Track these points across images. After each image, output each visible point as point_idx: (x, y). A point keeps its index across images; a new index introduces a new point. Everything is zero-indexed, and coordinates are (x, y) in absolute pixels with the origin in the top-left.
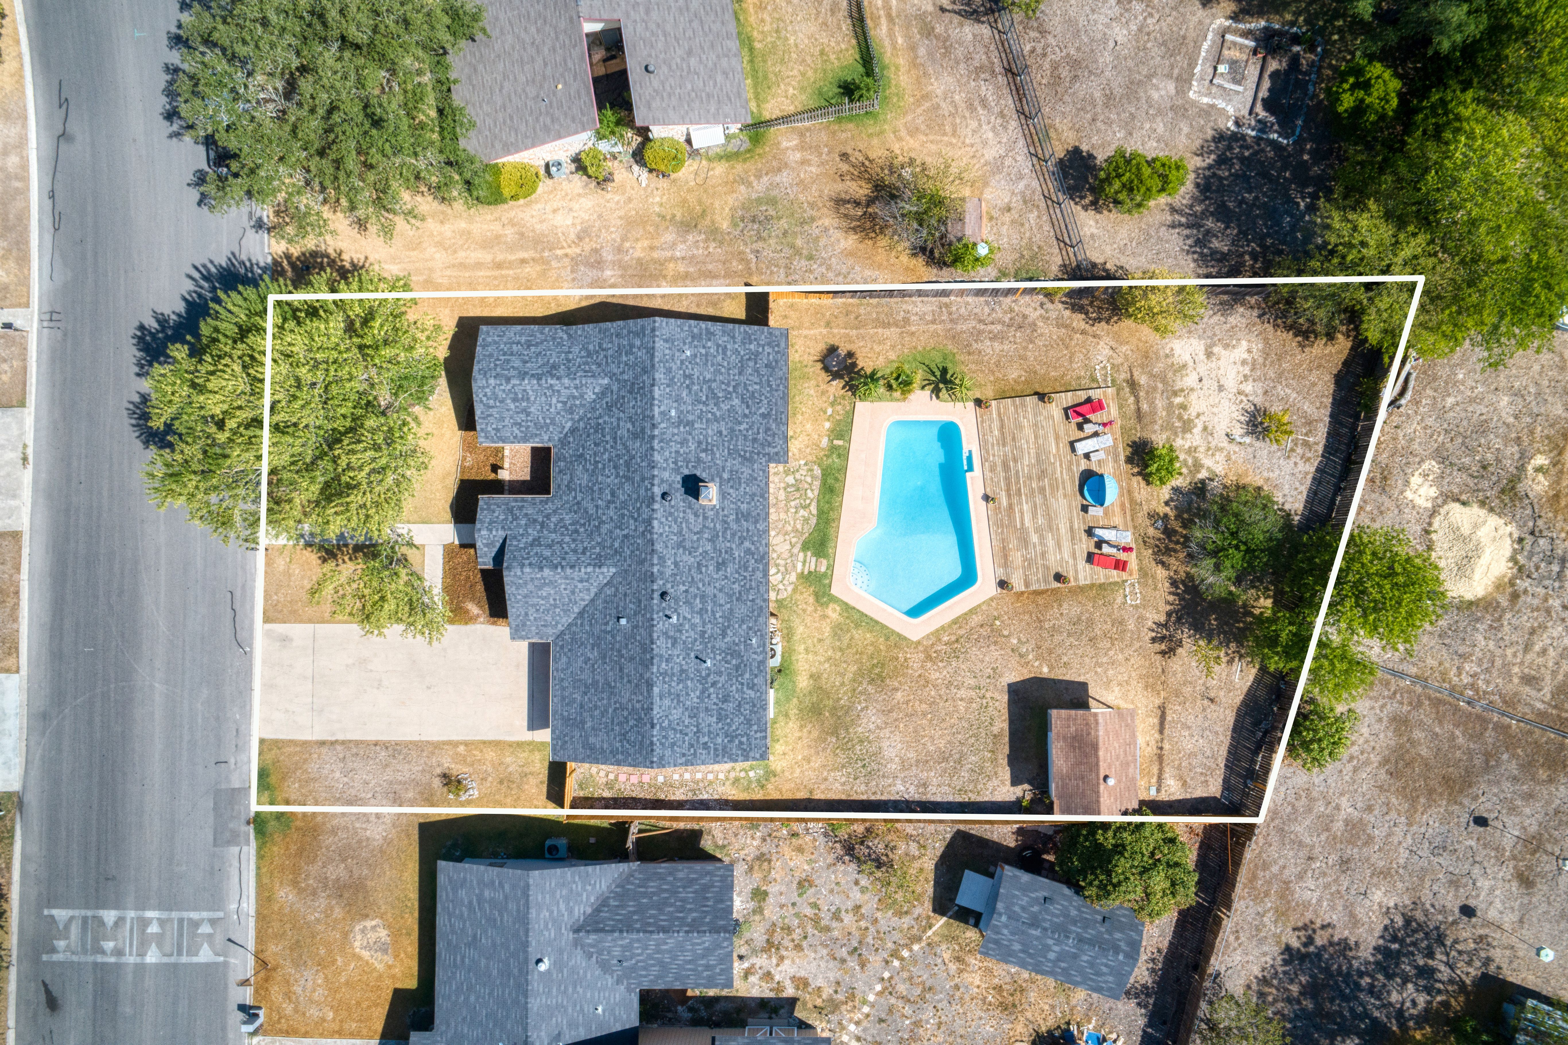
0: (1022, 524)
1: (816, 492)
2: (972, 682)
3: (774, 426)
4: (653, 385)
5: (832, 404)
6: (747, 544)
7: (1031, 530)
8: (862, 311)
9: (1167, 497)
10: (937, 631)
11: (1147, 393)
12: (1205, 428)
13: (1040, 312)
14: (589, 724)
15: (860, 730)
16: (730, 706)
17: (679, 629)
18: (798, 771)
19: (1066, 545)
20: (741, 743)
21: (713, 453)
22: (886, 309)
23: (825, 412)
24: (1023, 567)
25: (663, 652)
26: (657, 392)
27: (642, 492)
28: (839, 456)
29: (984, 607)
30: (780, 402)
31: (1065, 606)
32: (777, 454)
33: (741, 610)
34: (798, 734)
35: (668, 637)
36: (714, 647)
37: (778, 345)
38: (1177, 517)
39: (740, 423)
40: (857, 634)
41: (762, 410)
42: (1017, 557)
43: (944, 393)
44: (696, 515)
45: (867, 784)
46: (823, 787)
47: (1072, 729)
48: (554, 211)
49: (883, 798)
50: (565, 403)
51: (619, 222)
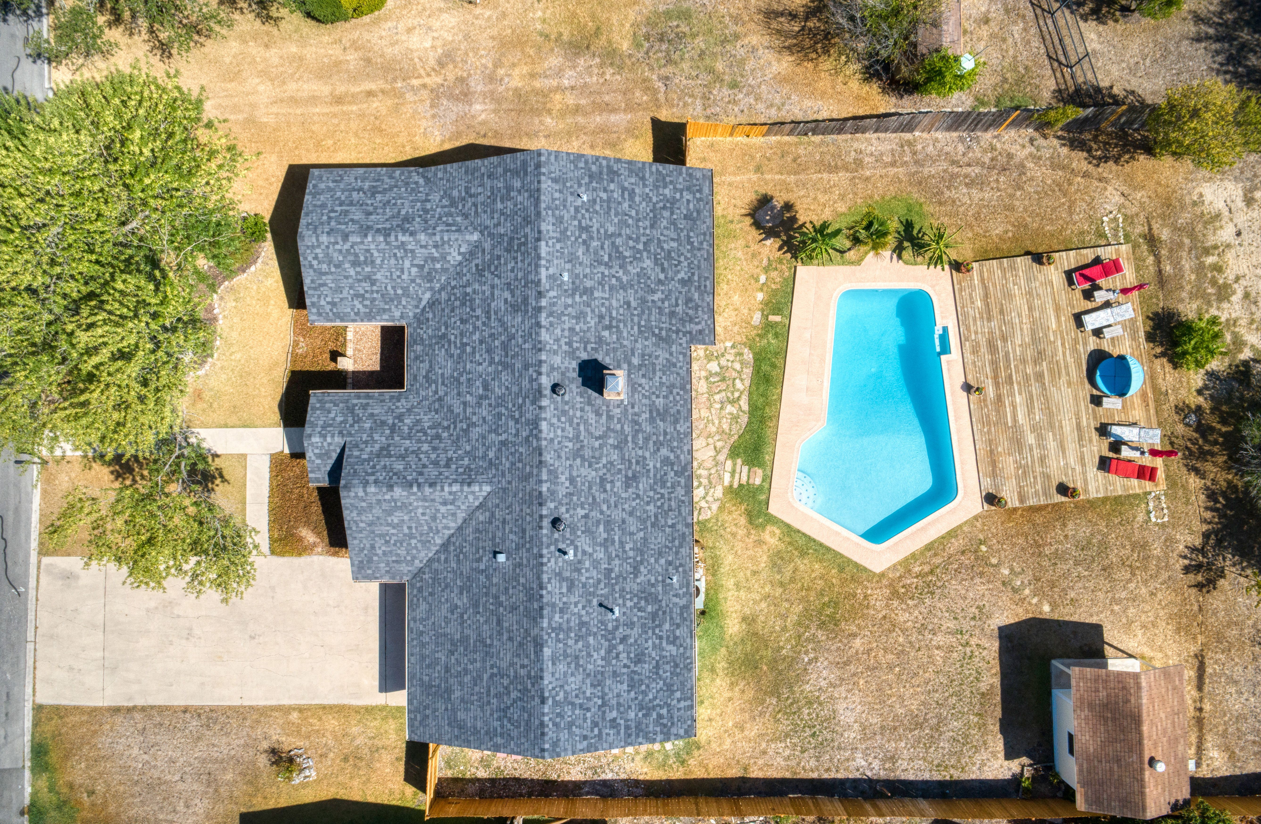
0: (1015, 420)
1: (747, 383)
2: (952, 625)
3: (696, 296)
4: (539, 240)
5: (766, 270)
6: (664, 451)
7: (1027, 429)
8: (801, 151)
9: (1200, 384)
10: (906, 559)
11: (1171, 250)
12: (1247, 296)
13: (1030, 149)
14: (457, 694)
15: (807, 688)
16: (646, 668)
17: (577, 567)
18: (728, 741)
19: (1072, 447)
20: (660, 716)
21: (619, 331)
22: (832, 148)
23: (757, 280)
24: (1017, 477)
25: (556, 599)
26: (544, 249)
27: (525, 383)
28: (776, 335)
29: (965, 529)
30: (703, 264)
31: (1071, 525)
32: (700, 332)
33: (658, 539)
34: (728, 694)
35: (563, 579)
36: (623, 590)
37: (700, 191)
38: (1213, 410)
39: (654, 292)
40: (803, 565)
41: (681, 275)
42: (1008, 464)
43: (907, 254)
44: (598, 414)
45: (818, 759)
46: (760, 762)
47: (1103, 694)
48: (409, 30)
49: (840, 776)
50: (421, 267)
51: (491, 44)
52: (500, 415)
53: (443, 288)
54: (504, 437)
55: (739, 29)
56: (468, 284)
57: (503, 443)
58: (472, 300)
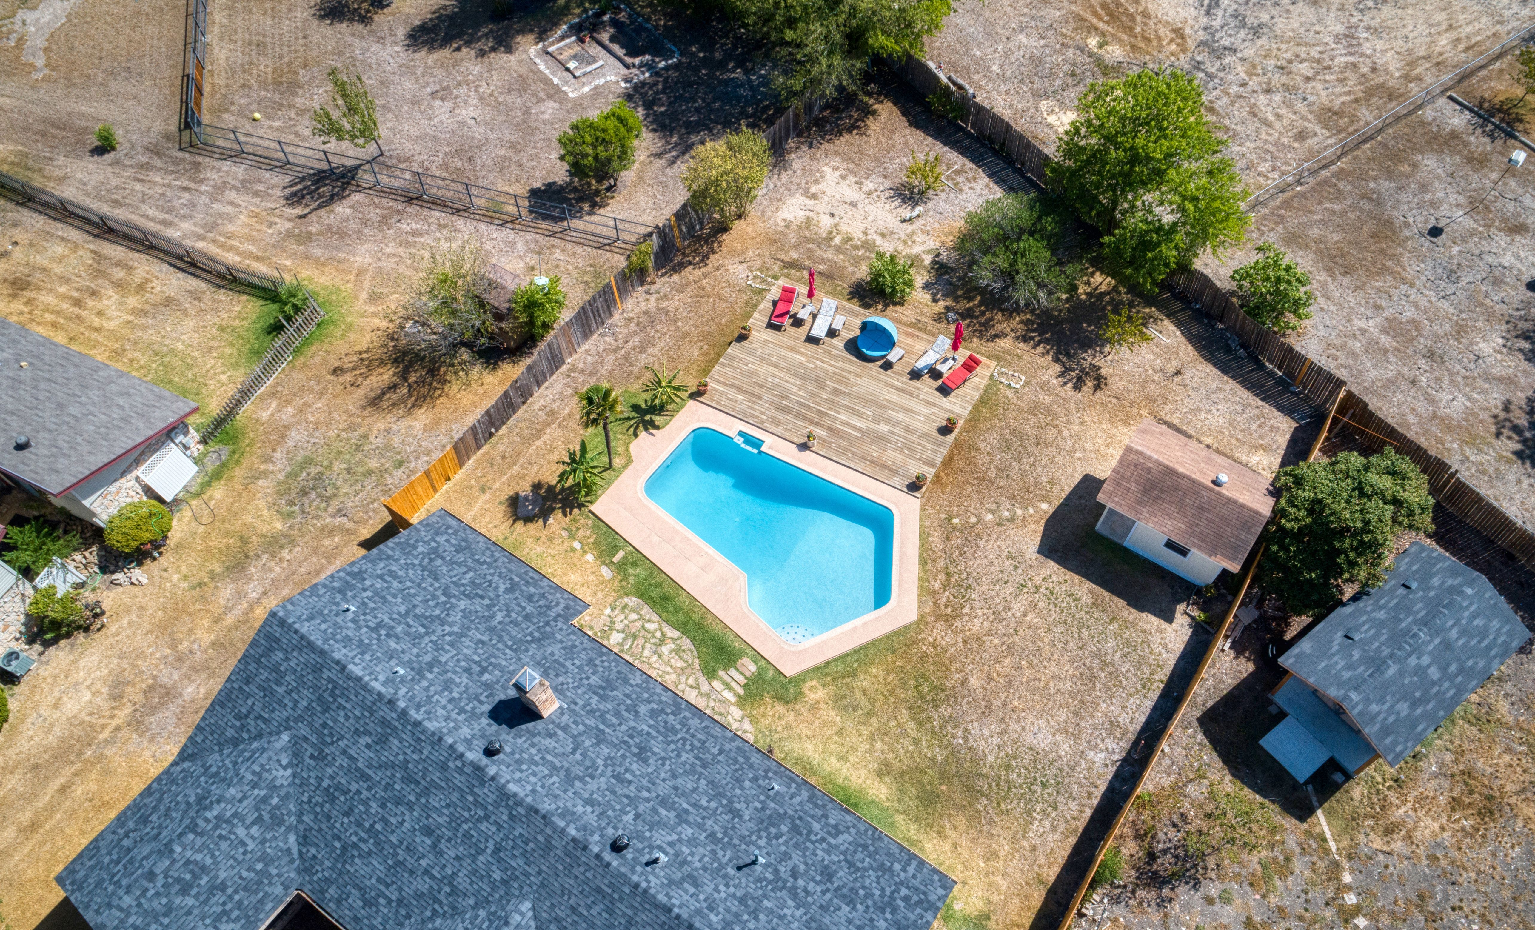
0: (859, 430)
1: (655, 617)
2: (1010, 589)
3: (532, 590)
4: (344, 668)
5: (572, 536)
6: (643, 709)
7: (872, 426)
8: (501, 448)
9: (928, 297)
10: (921, 587)
11: (809, 258)
12: (883, 235)
13: (653, 299)
15: (990, 759)
16: (843, 875)
17: (679, 861)
18: (999, 879)
19: (912, 404)
20: (906, 899)
21: (496, 665)
22: (522, 425)
23: (573, 550)
24: (908, 456)
25: (694, 905)
26: (356, 670)
27: (459, 780)
28: (634, 565)
29: (927, 523)
30: (512, 566)
31: (982, 445)
32: (567, 608)
33: (722, 773)
34: (947, 846)
35: (679, 884)
36: (742, 838)
37: (449, 527)
38: (956, 300)
39: (492, 617)
40: (862, 681)
41: (502, 588)
42: (892, 456)
43: (658, 420)
44: (550, 735)
45: (1071, 797)
46: (1042, 860)
47: (1133, 487)
48: (56, 706)
49: (1103, 788)
50: (259, 820)
51: (151, 638)
52: (467, 835)
53: (300, 815)
54: (491, 846)
55: (360, 431)
56: (320, 779)
57: (497, 850)
58: (338, 787)
